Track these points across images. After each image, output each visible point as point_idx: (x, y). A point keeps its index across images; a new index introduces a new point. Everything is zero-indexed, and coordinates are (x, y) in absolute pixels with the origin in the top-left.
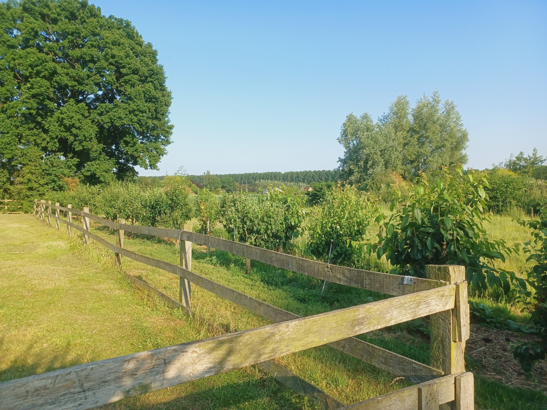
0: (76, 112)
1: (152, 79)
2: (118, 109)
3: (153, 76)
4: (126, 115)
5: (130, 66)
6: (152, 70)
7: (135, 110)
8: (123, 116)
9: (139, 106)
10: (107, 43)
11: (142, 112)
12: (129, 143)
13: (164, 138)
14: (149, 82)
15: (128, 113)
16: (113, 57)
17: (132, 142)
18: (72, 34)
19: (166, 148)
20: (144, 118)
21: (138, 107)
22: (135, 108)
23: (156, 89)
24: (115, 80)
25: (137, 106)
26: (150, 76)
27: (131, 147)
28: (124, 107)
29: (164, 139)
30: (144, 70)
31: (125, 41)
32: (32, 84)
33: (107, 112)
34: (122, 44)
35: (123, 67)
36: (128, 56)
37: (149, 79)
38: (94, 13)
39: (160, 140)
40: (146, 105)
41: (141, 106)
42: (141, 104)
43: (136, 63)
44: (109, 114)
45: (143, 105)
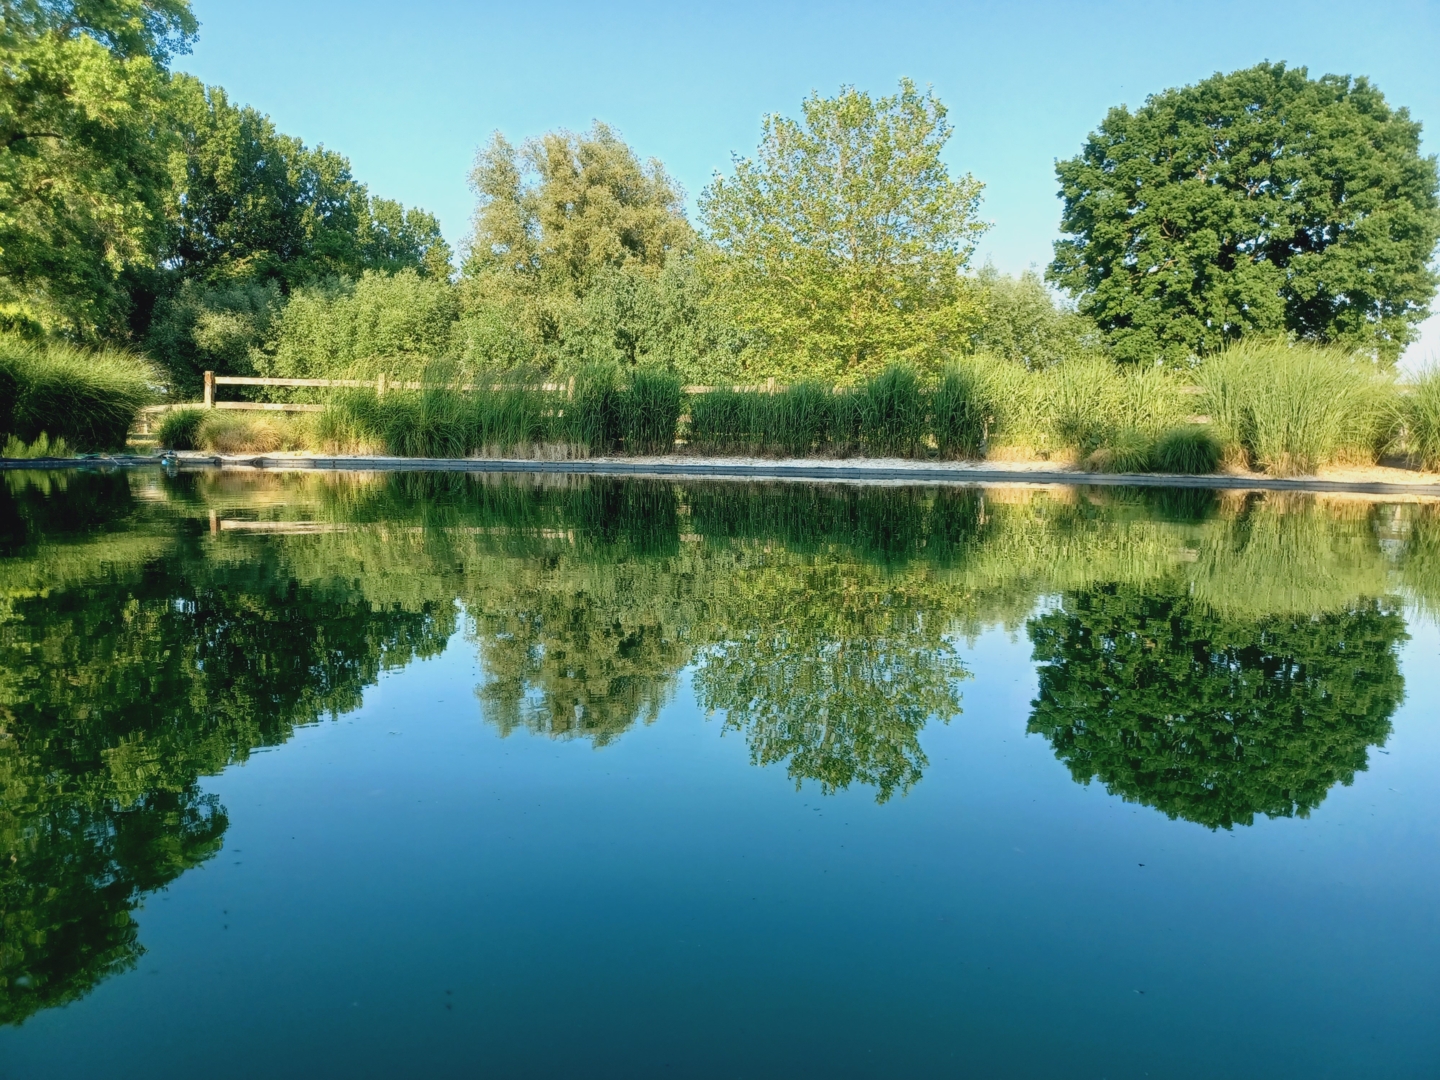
0: (1255, 277)
1: (1407, 189)
2: (1335, 262)
3: (1411, 182)
4: (1351, 271)
5: (1365, 173)
6: (1411, 171)
7: (1372, 260)
8: (1345, 274)
9: (1380, 250)
10: (1321, 138)
11: (1386, 261)
12: (1347, 324)
13: (1414, 306)
14: (1401, 195)
15: (1354, 267)
16: (1333, 162)
17: (1354, 323)
18: (1258, 138)
19: (1418, 326)
20: (1389, 274)
21: (1379, 254)
22: (1371, 255)
23: (1418, 206)
24: (1332, 206)
25: (1375, 251)
26: (1405, 183)
27: (1350, 332)
28: (1348, 257)
29: (1415, 310)
30: (1393, 173)
31: (1357, 123)
32: (1195, 242)
33: (1311, 270)
34: (1352, 131)
35: (1352, 178)
36: (1361, 152)
37: (1401, 190)
38: (1296, 84)
39: (1405, 312)
40: (1394, 245)
41: (1384, 251)
42: (1386, 246)
43: (1377, 165)
44: (1313, 273)
45: (1388, 246)
